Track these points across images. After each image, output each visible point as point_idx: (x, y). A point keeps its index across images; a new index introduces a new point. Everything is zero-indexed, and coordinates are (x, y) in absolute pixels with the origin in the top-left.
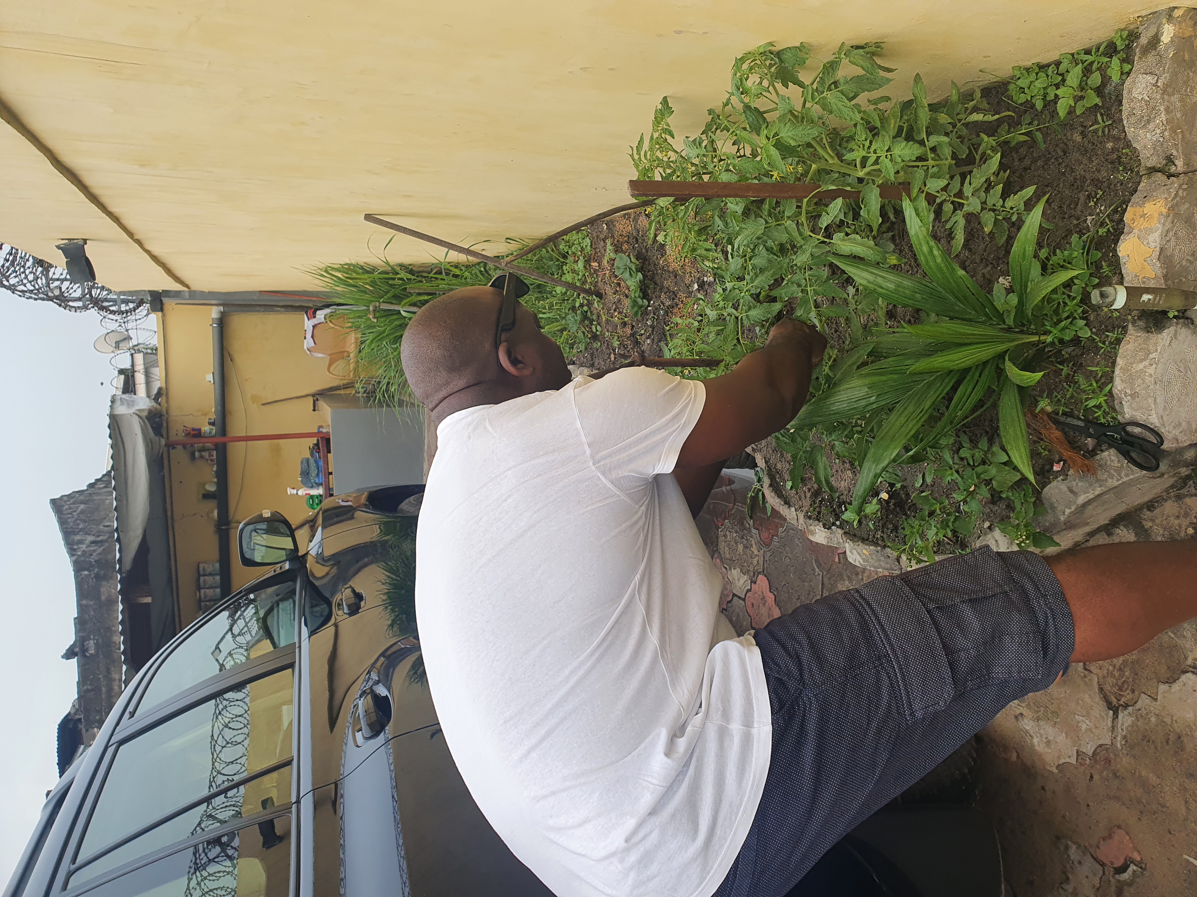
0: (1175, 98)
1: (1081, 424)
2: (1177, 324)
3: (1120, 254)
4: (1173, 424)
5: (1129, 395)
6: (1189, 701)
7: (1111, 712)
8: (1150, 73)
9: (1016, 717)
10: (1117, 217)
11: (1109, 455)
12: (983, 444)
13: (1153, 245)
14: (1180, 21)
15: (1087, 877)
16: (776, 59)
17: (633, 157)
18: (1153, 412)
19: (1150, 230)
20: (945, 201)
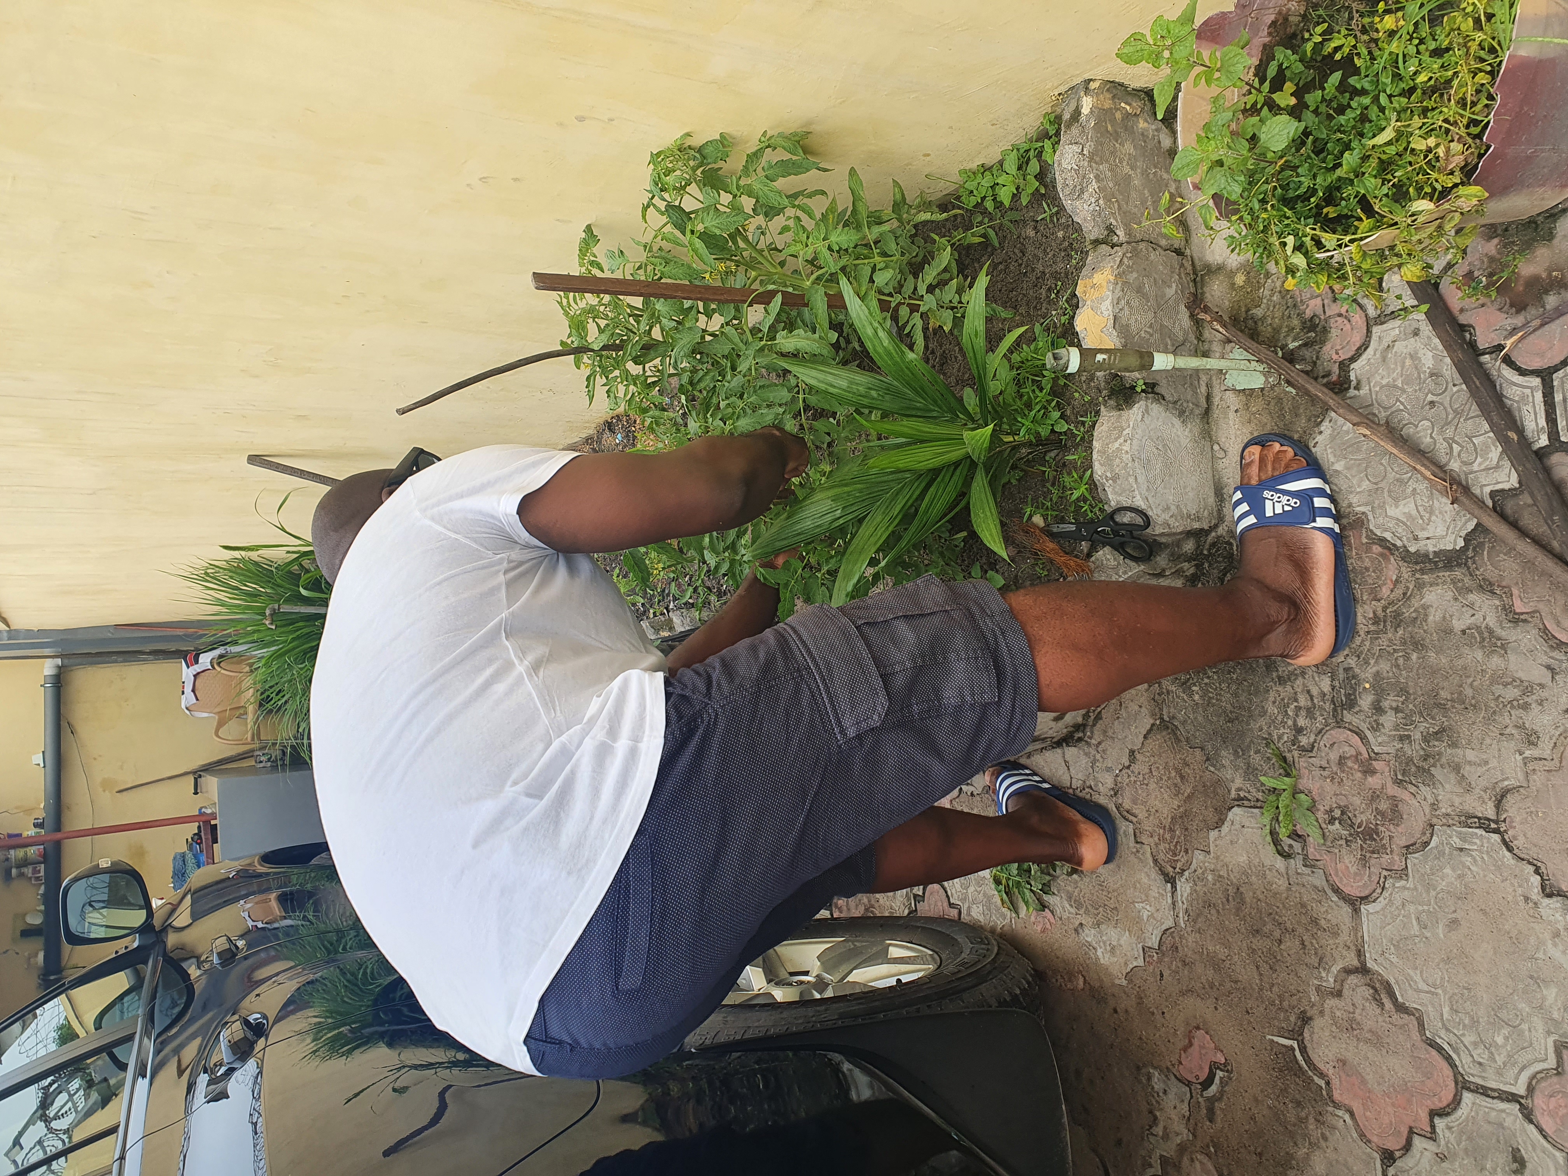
1: (1073, 528)
2: (1147, 398)
3: (1078, 329)
4: (1160, 508)
5: (1110, 479)
6: (1240, 841)
7: (1169, 885)
8: (1076, 143)
9: (1076, 930)
10: (1075, 301)
11: (1104, 555)
12: (976, 570)
13: (1106, 313)
14: (1097, 93)
15: (1175, 1108)
16: (697, 155)
17: (560, 303)
18: (1137, 492)
19: (1102, 300)
20: (900, 304)
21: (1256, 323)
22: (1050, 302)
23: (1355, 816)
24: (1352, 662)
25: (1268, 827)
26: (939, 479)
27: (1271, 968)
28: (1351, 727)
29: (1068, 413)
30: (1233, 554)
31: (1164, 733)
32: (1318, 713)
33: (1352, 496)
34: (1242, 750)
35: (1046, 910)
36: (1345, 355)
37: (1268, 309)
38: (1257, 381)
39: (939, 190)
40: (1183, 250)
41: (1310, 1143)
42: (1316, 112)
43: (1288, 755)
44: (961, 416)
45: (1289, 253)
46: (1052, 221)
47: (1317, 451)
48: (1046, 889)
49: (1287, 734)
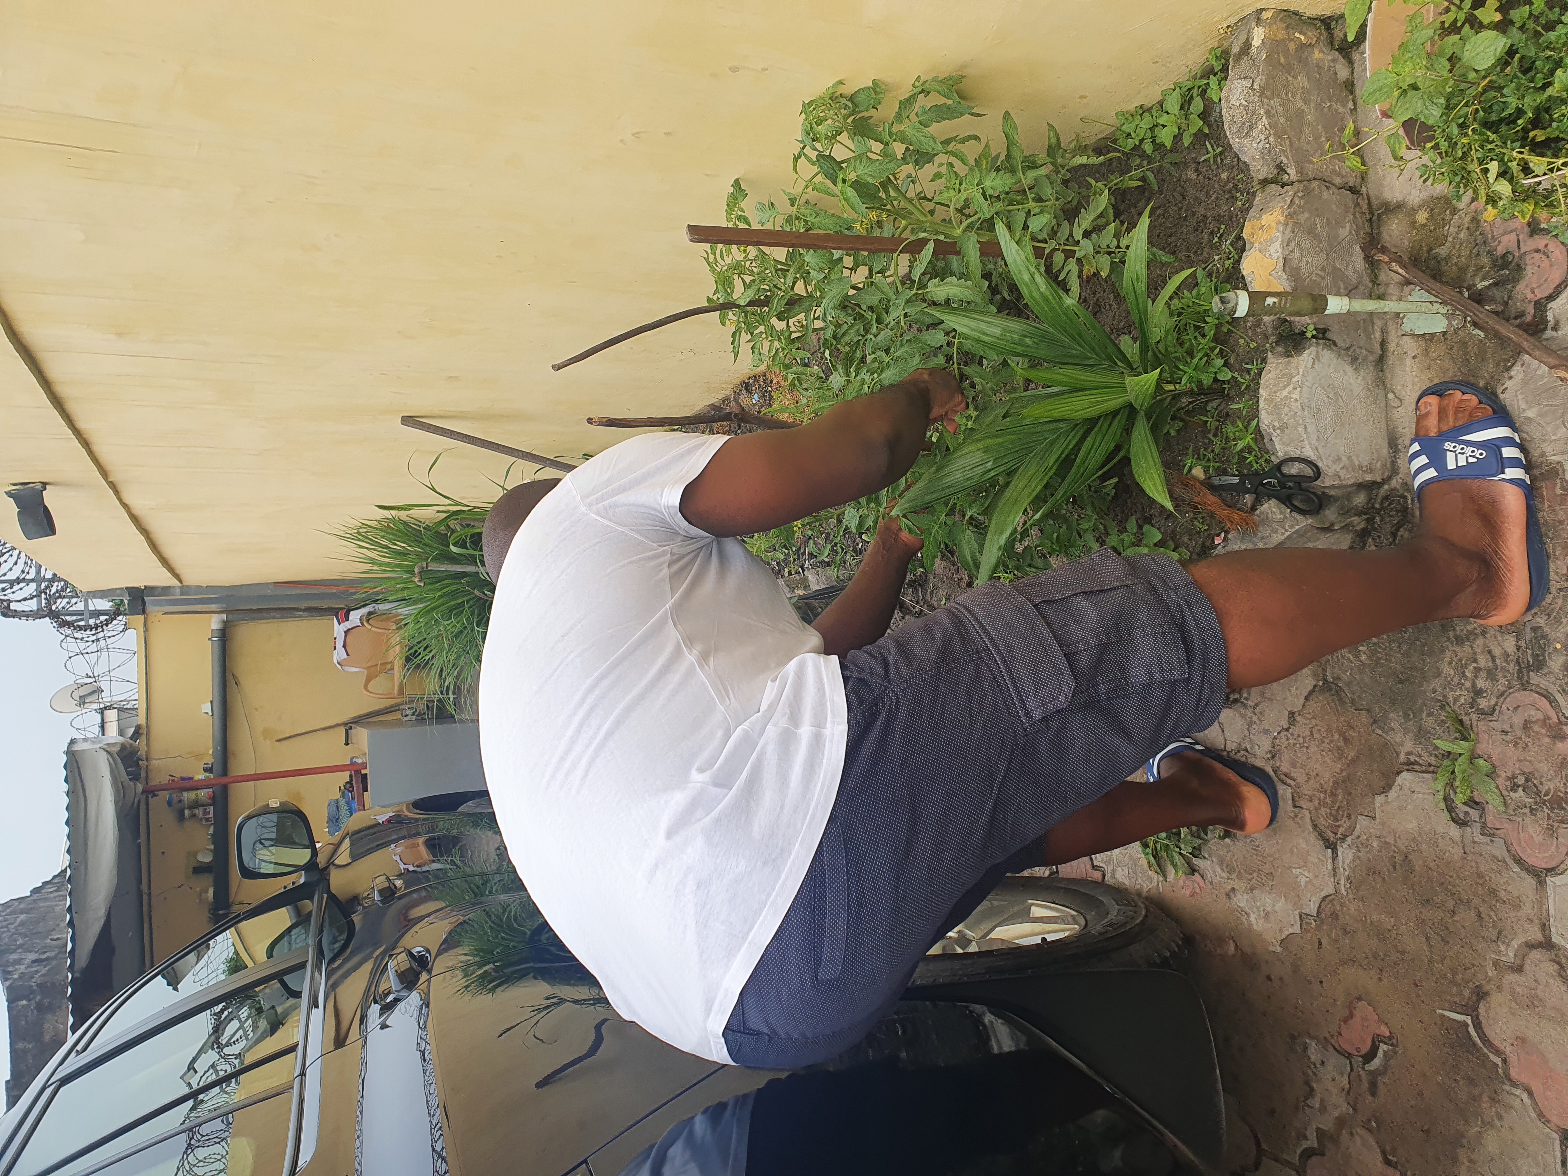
0: (1275, 102)
1: (1236, 480)
2: (1318, 344)
3: (1244, 273)
4: (1331, 458)
5: (1278, 428)
6: (1409, 807)
7: (1330, 851)
8: (1246, 77)
10: (1241, 243)
11: (1270, 508)
12: (1132, 525)
14: (1270, 23)
15: (1333, 1080)
16: (849, 104)
17: (707, 260)
18: (1306, 442)
19: (1272, 241)
20: (1054, 250)
21: (1439, 262)
22: (1213, 247)
23: (1542, 783)
24: (1541, 621)
25: (1442, 793)
26: (1096, 429)
27: (1443, 940)
28: (1538, 690)
29: (1232, 360)
30: (1407, 508)
31: (1327, 695)
32: (1500, 675)
33: (1546, 445)
34: (1413, 713)
35: (1196, 874)
36: (1541, 294)
37: (1454, 248)
38: (1439, 325)
39: (1094, 134)
40: (1358, 188)
41: (1483, 1122)
42: (1522, 28)
43: (1465, 719)
44: (1119, 363)
45: (1491, 180)
46: (1215, 162)
47: (1506, 398)
48: (1196, 852)
49: (1464, 697)
